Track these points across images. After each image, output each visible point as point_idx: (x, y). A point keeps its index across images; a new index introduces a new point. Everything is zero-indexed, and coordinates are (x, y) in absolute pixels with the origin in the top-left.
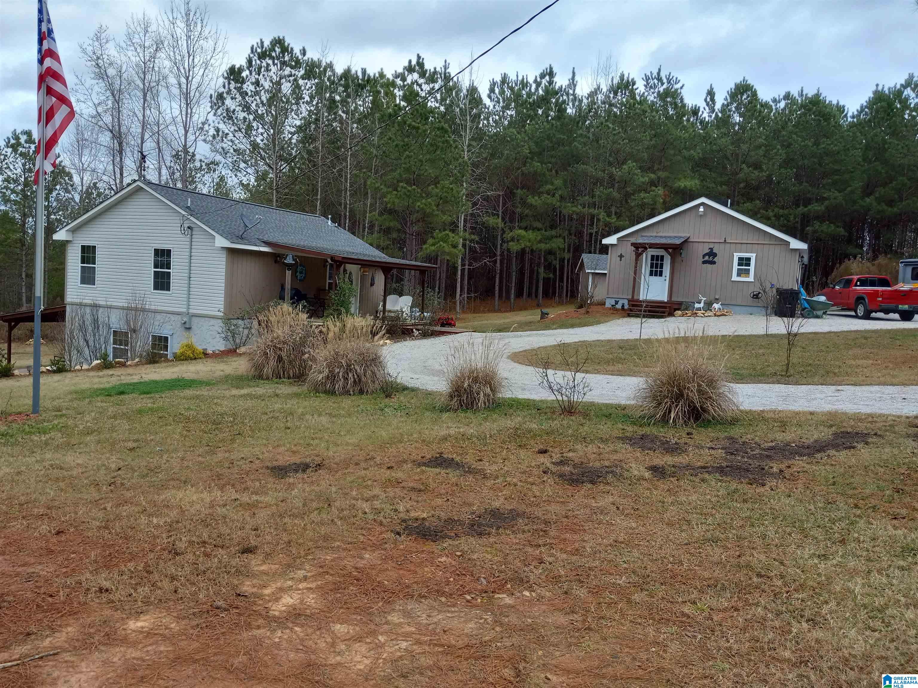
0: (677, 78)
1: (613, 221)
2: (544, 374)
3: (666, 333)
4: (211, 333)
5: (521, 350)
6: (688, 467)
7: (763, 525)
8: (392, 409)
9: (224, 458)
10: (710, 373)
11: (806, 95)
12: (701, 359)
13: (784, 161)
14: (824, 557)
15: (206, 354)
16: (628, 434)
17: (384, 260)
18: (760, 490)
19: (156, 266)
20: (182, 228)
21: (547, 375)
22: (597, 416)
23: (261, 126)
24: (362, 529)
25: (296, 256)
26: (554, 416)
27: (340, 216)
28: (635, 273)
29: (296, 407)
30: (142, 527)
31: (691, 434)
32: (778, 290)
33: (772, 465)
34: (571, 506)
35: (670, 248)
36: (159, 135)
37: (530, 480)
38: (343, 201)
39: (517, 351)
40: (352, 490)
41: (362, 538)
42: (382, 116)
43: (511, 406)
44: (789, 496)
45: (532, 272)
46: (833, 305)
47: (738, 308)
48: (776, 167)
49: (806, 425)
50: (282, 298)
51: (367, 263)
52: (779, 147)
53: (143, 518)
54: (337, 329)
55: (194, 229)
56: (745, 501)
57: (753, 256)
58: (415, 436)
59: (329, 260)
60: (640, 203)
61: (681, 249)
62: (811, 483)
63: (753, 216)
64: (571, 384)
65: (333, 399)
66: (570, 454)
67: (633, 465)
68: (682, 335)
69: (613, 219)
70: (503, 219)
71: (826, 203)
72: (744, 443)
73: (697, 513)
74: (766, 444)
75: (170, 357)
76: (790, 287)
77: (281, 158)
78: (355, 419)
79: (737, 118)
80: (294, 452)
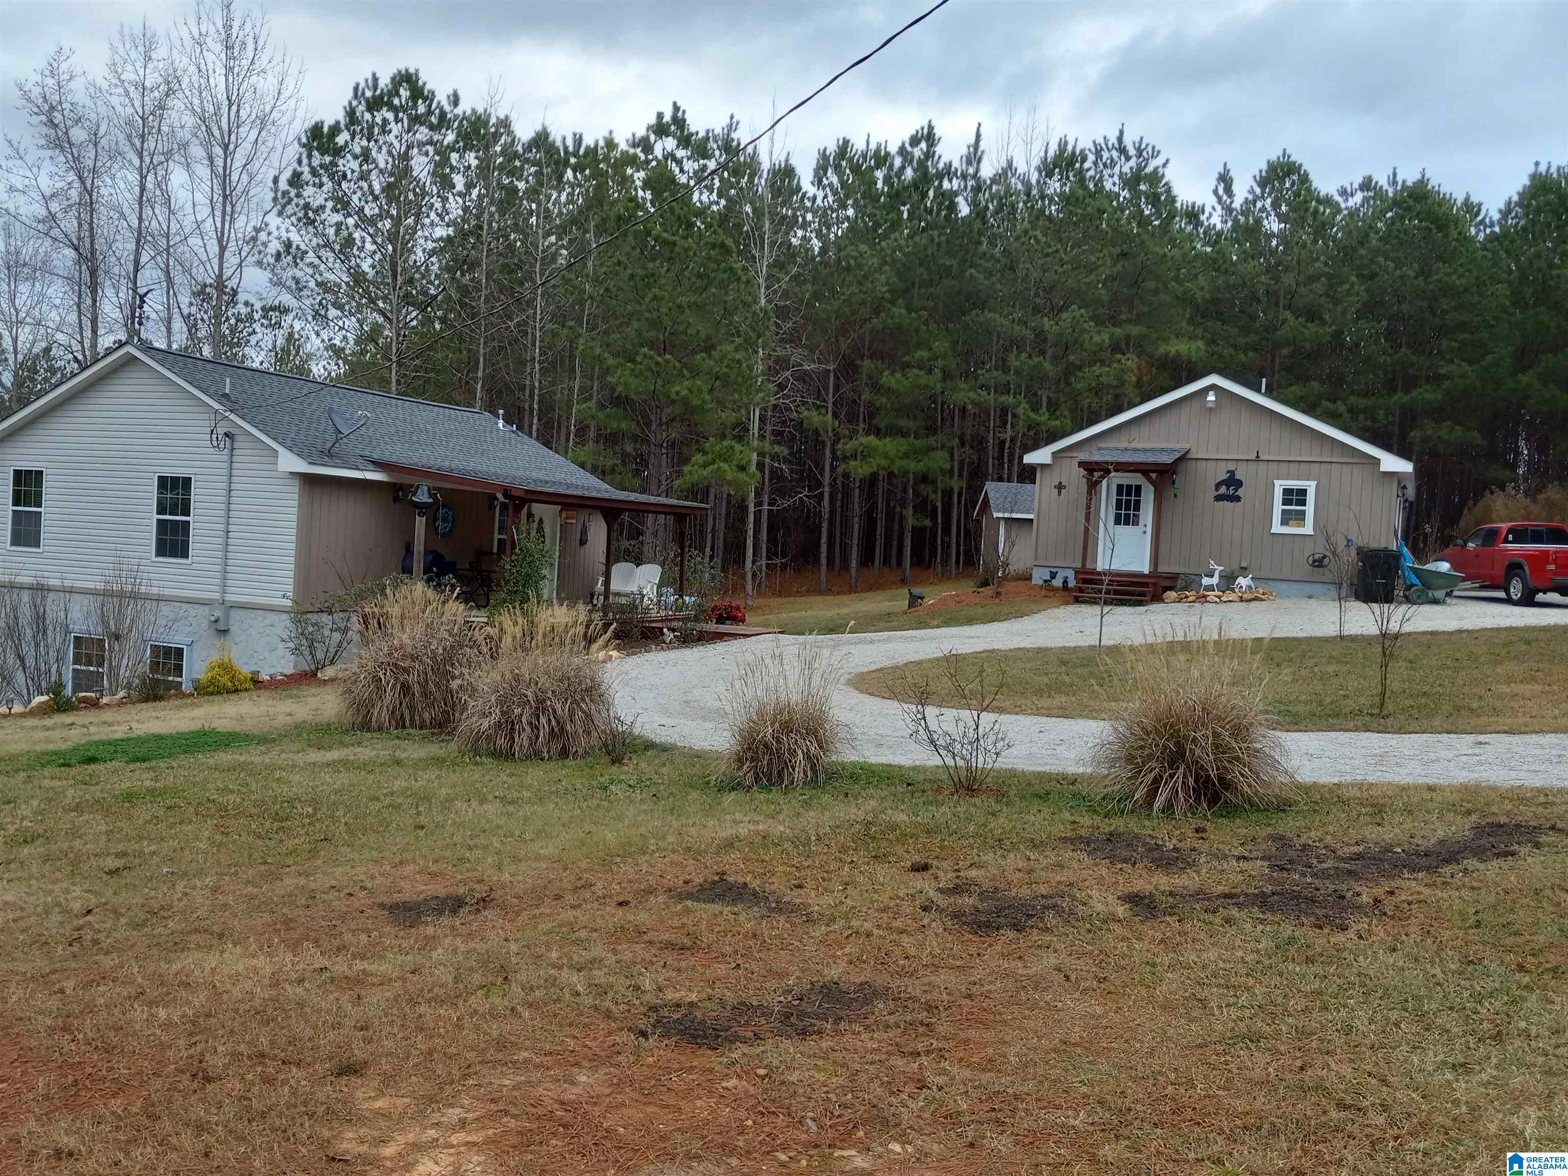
0: (1153, 148)
1: (1042, 418)
2: (919, 716)
3: (1149, 633)
4: (267, 639)
5: (873, 667)
6: (1200, 894)
7: (1345, 1006)
8: (624, 786)
9: (297, 887)
10: (1235, 712)
11: (1404, 182)
12: (1217, 686)
13: (1365, 304)
14: (1462, 1068)
15: (256, 682)
16: (1083, 832)
17: (607, 496)
18: (1339, 938)
19: (161, 510)
20: (214, 436)
21: (924, 718)
22: (1023, 798)
23: (368, 239)
24: (571, 1025)
25: (435, 488)
26: (940, 798)
27: (520, 410)
28: (1087, 519)
29: (436, 784)
30: (137, 1027)
31: (1204, 830)
32: (1360, 551)
33: (1359, 889)
34: (977, 974)
35: (1153, 471)
36: (168, 253)
37: (897, 924)
38: (528, 382)
39: (865, 670)
40: (549, 950)
41: (571, 1043)
42: (604, 220)
43: (854, 778)
44: (1394, 950)
45: (890, 515)
46: (1464, 580)
47: (1284, 586)
48: (1349, 316)
49: (1420, 810)
50: (407, 570)
51: (575, 501)
52: (1353, 279)
53: (139, 1010)
54: (518, 631)
55: (237, 438)
56: (1310, 960)
57: (1311, 486)
58: (671, 839)
59: (500, 496)
60: (1094, 384)
61: (1174, 473)
62: (1434, 923)
63: (1308, 410)
64: (971, 734)
65: (508, 767)
66: (973, 873)
67: (1094, 893)
68: (1180, 638)
69: (1043, 417)
70: (835, 415)
71: (1447, 384)
72: (1305, 847)
73: (1219, 986)
74: (1346, 850)
75: (187, 687)
76: (1383, 546)
77: (407, 299)
78: (552, 806)
79: (1273, 225)
80: (434, 875)
